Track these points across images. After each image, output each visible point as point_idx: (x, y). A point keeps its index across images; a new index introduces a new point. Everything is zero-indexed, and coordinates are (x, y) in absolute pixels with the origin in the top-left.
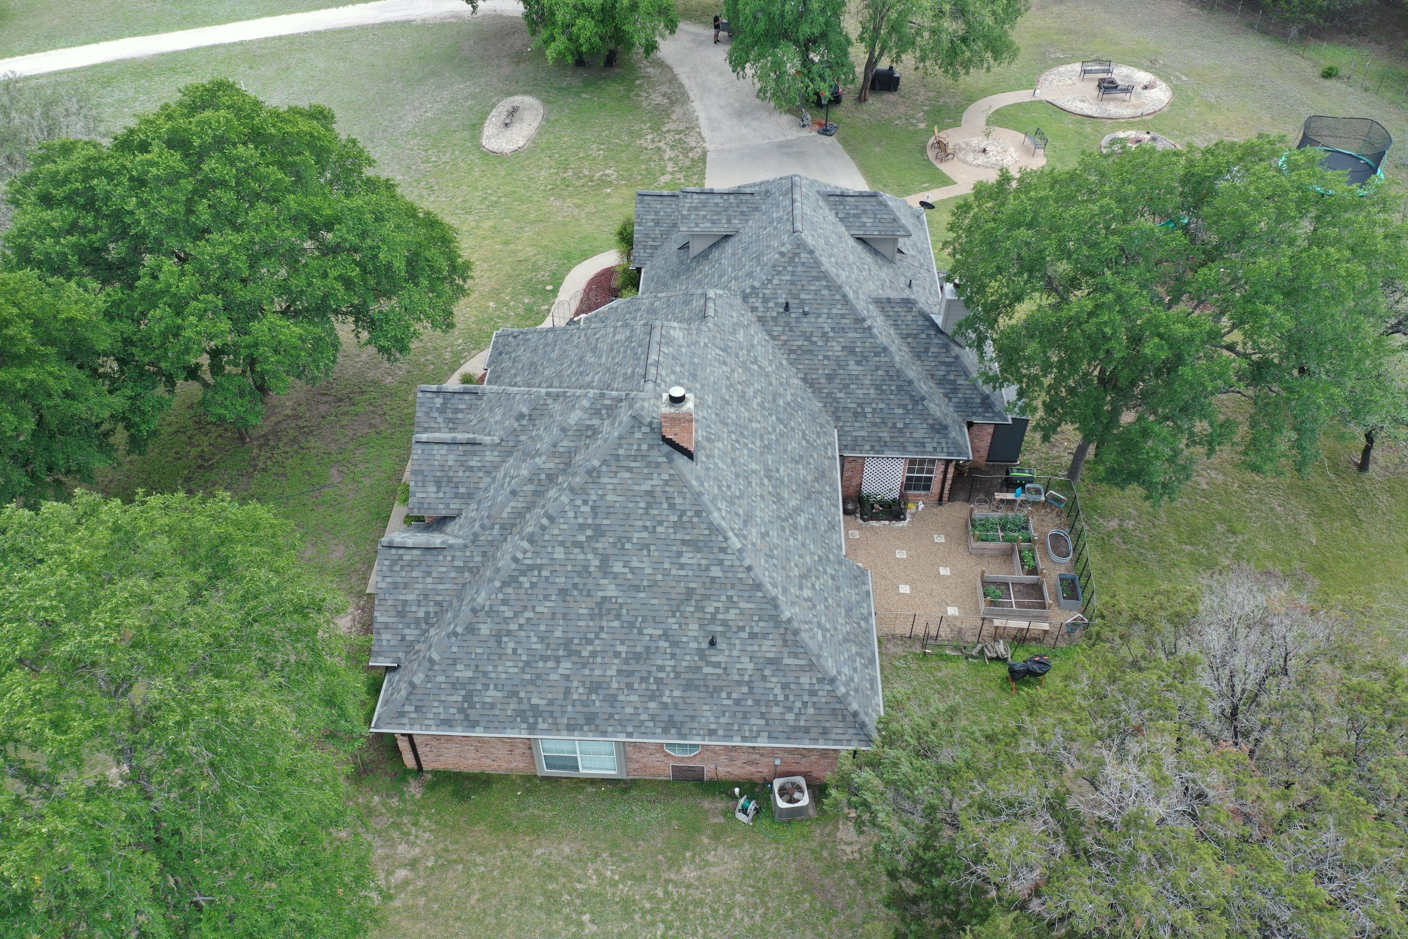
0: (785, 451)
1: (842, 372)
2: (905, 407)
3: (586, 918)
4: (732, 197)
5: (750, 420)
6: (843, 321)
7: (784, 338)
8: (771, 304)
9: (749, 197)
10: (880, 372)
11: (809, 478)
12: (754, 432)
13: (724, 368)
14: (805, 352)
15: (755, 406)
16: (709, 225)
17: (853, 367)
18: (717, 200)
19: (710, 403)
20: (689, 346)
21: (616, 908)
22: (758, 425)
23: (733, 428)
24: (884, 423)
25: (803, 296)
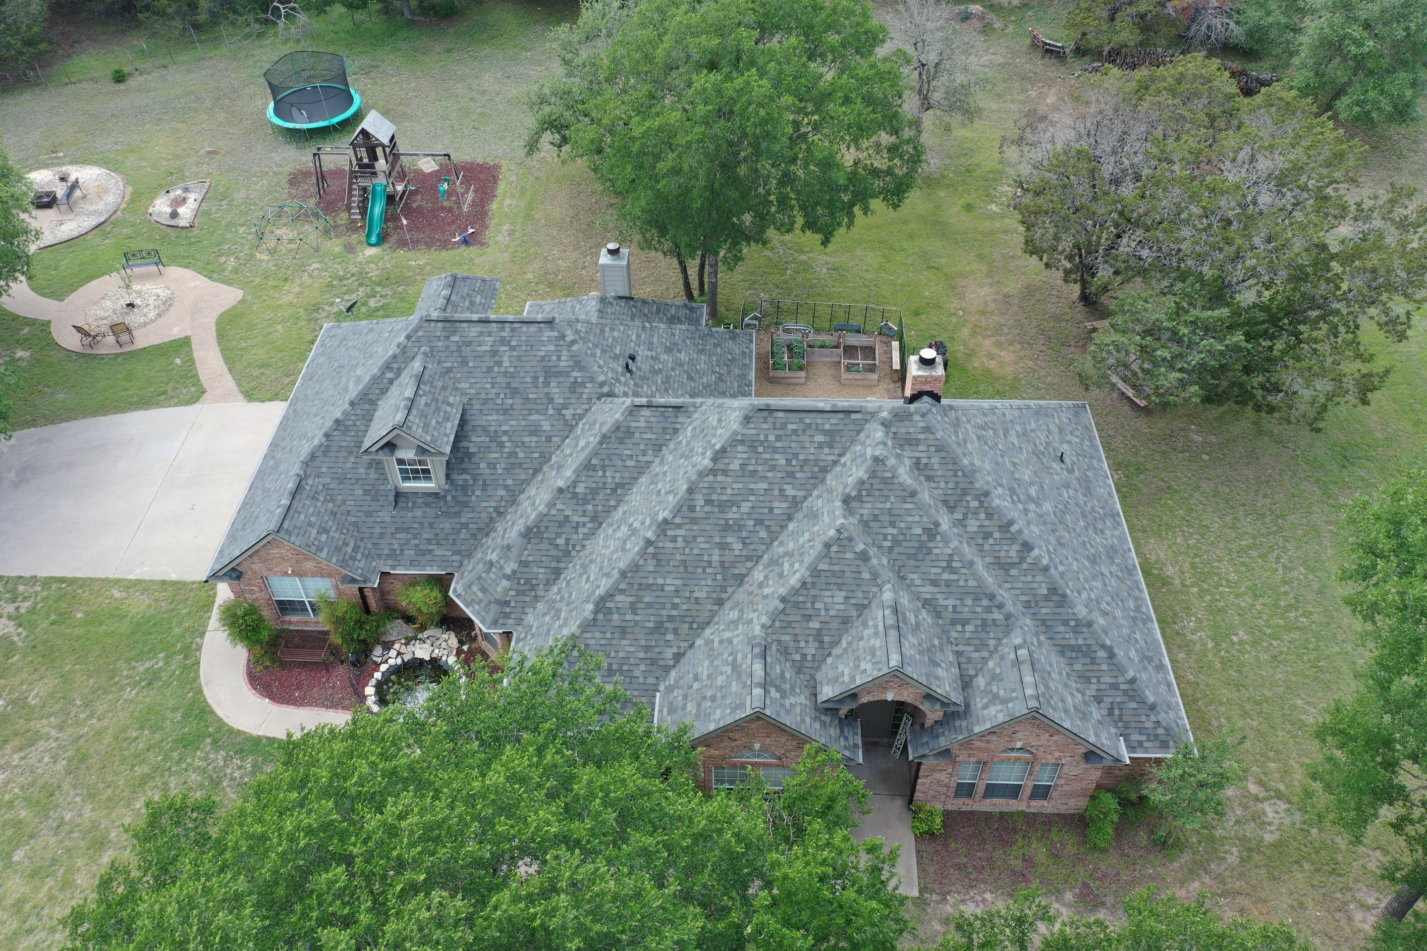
1: (686, 367)
2: (716, 345)
3: (1235, 639)
4: (422, 386)
6: (643, 336)
7: (654, 389)
8: (623, 379)
9: (427, 372)
10: (688, 342)
14: (667, 382)
16: (449, 425)
17: (682, 356)
18: (422, 401)
21: (1218, 618)
24: (728, 365)
25: (617, 352)
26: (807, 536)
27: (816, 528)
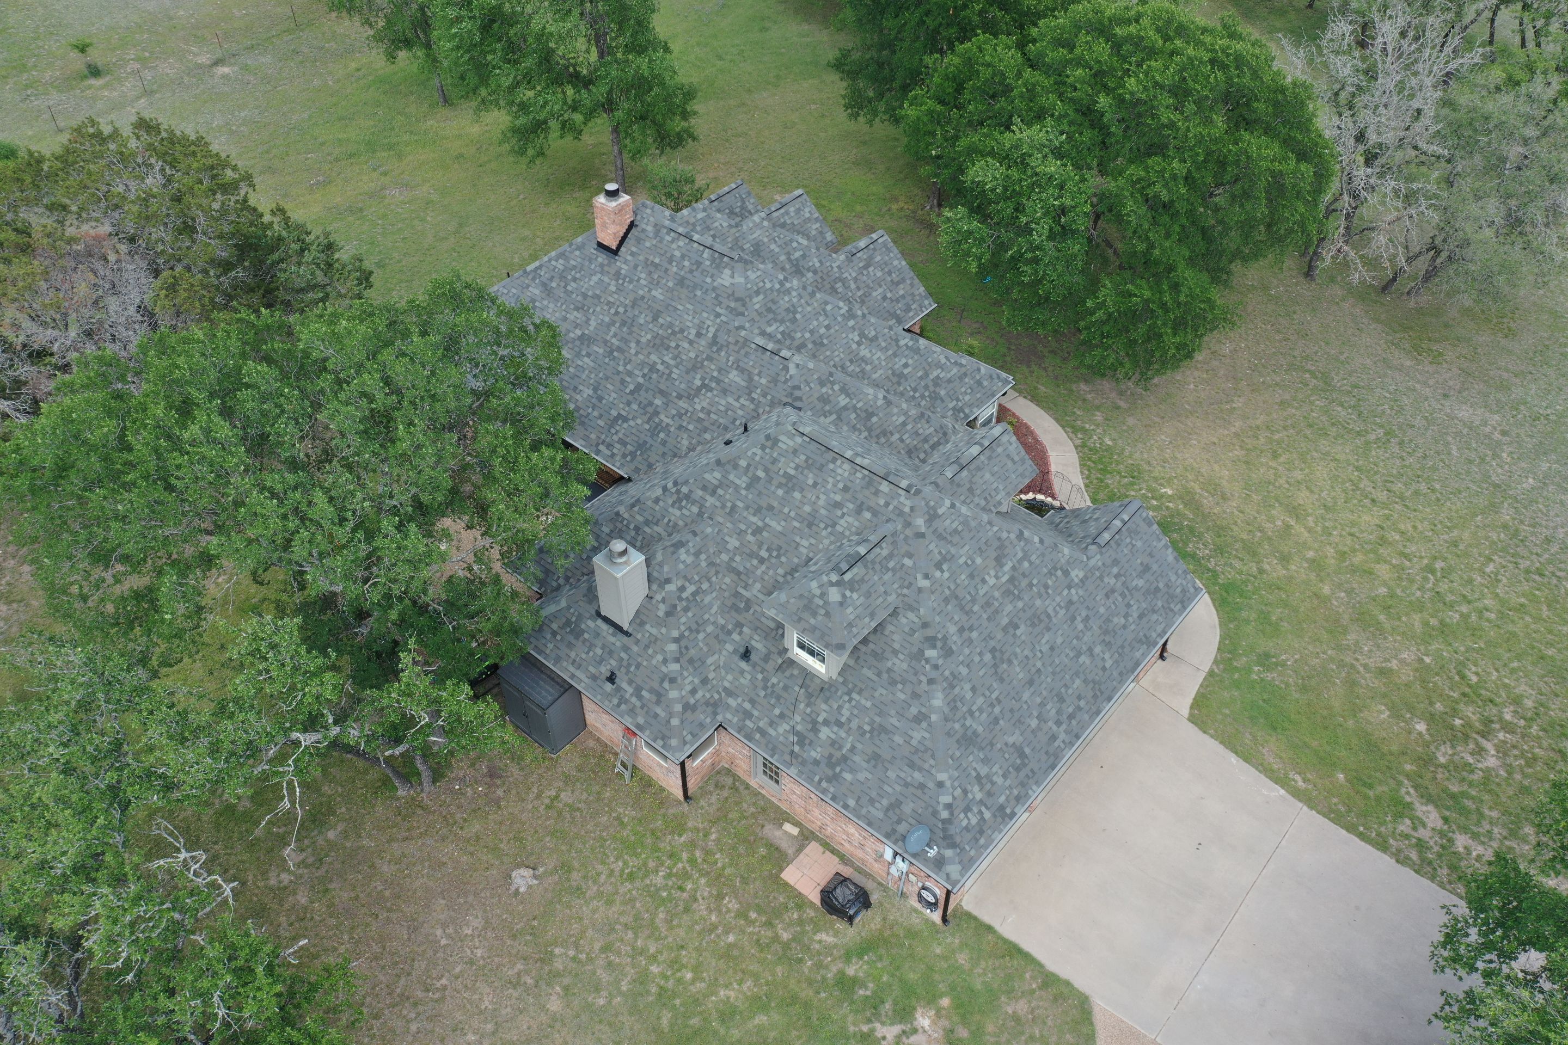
0: (607, 378)
5: (638, 342)
11: (578, 397)
12: (626, 342)
13: (693, 332)
15: (654, 357)
19: (654, 293)
20: (714, 289)
22: (633, 351)
23: (629, 314)
26: (773, 246)
27: (766, 240)
